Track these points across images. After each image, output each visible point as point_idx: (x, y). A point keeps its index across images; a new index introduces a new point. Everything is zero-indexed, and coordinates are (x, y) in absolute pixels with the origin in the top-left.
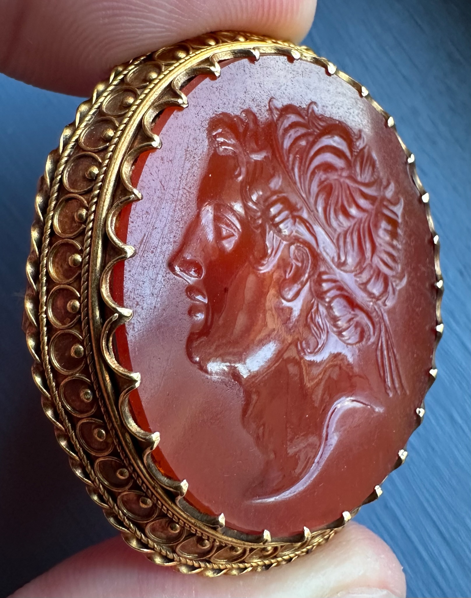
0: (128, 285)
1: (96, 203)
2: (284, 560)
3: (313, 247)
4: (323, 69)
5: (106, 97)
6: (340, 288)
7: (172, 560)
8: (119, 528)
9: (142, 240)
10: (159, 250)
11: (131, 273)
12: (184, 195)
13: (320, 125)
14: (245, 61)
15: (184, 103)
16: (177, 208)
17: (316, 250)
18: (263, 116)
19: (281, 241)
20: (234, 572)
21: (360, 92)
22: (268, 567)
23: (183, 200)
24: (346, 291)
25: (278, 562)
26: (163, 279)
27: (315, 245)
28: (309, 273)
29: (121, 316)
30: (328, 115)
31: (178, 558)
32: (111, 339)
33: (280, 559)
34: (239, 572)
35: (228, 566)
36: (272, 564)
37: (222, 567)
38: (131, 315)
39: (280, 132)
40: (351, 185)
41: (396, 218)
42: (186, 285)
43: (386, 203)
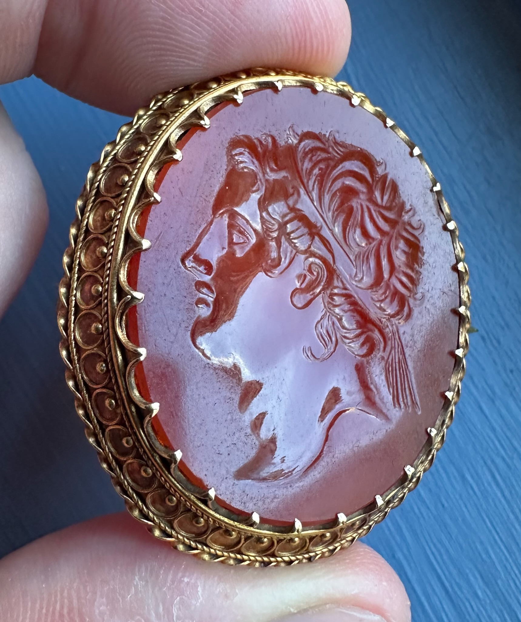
0: (142, 272)
1: (123, 204)
2: (284, 561)
3: (329, 263)
4: (348, 101)
5: (145, 120)
6: (354, 303)
7: (170, 536)
8: (124, 497)
9: (158, 237)
10: (172, 246)
11: (146, 263)
12: (201, 203)
13: (340, 150)
14: (269, 91)
15: (205, 124)
16: (193, 213)
17: (333, 265)
19: (296, 254)
20: (232, 562)
21: (385, 123)
22: (266, 564)
23: (199, 206)
24: (360, 306)
25: (277, 561)
26: (175, 271)
27: (331, 262)
28: (324, 286)
29: (133, 298)
30: (349, 142)
31: (176, 535)
32: (124, 317)
33: (279, 559)
34: (237, 562)
35: (226, 554)
36: (271, 562)
37: (219, 553)
38: (142, 298)
39: (300, 155)
40: (372, 208)
41: (418, 243)
42: (196, 280)
43: (408, 228)
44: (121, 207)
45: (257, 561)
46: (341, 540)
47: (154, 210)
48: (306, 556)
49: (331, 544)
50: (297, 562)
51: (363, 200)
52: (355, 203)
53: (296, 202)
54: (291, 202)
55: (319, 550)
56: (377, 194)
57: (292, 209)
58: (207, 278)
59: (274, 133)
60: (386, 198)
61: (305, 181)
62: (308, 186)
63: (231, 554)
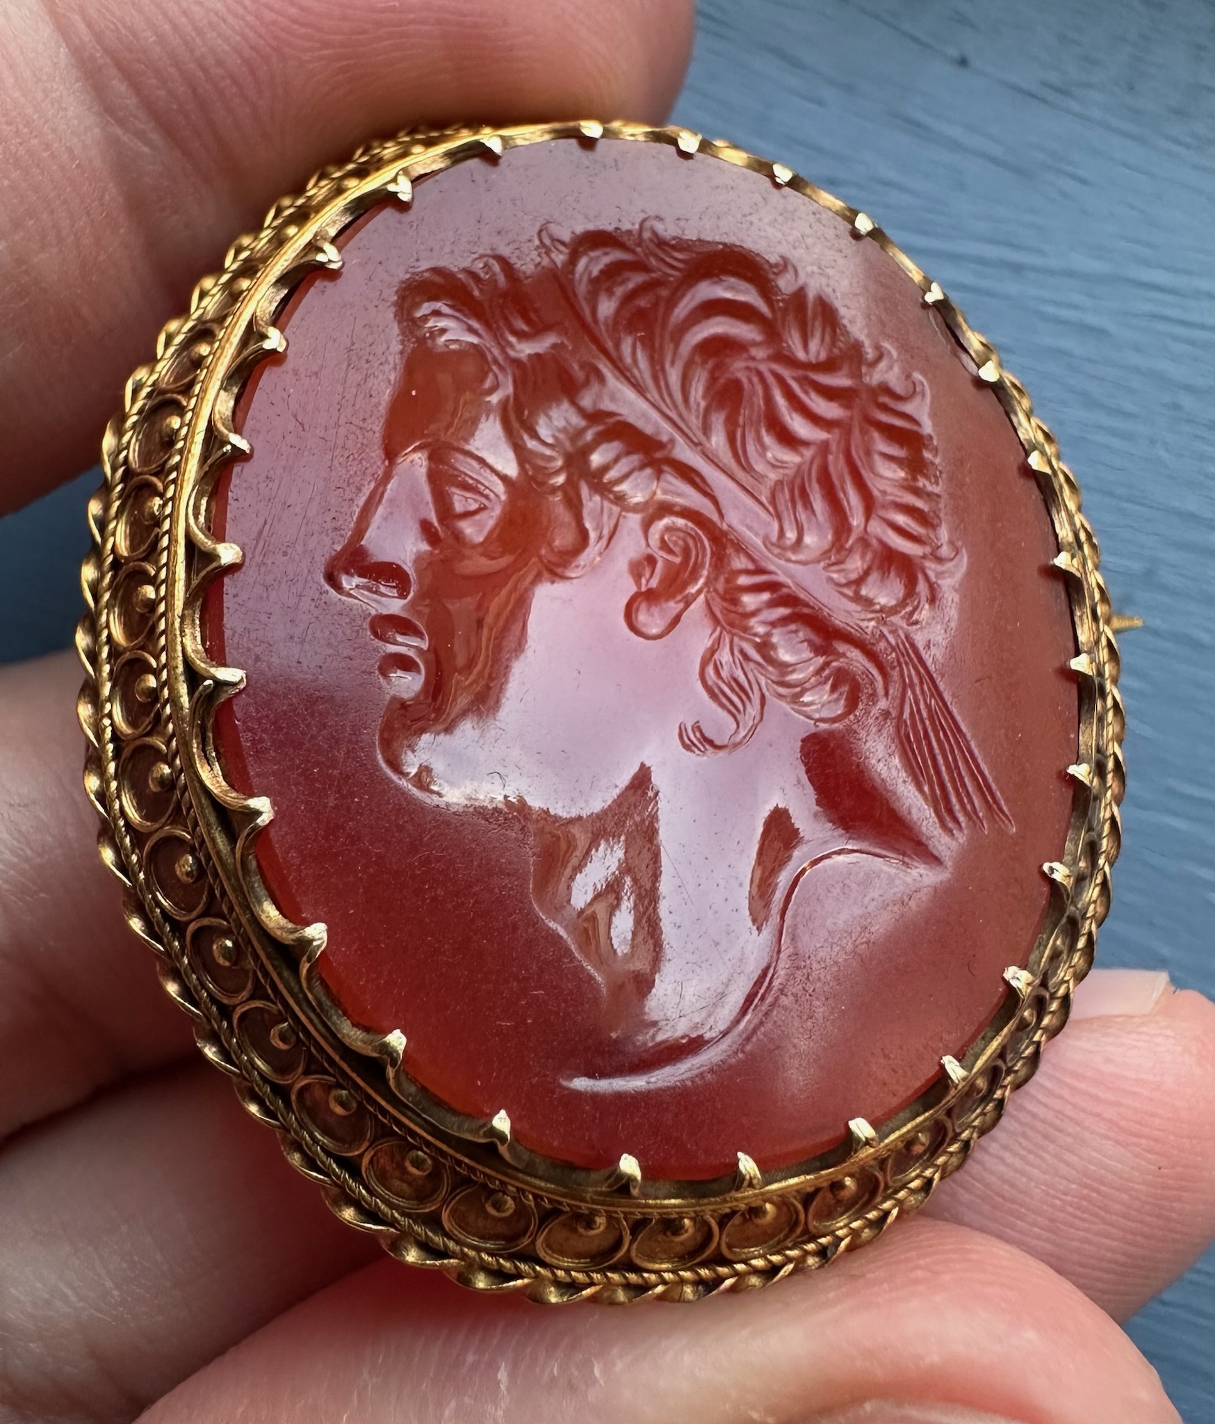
0: (232, 621)
1: (175, 481)
2: (756, 1271)
3: (710, 521)
4: (672, 149)
6: (789, 600)
9: (260, 533)
10: (300, 549)
11: (239, 599)
12: (351, 436)
13: (676, 259)
14: (474, 163)
15: (330, 261)
16: (336, 463)
17: (719, 524)
18: (528, 262)
19: (620, 515)
20: (621, 1296)
21: (772, 176)
22: (709, 1285)
23: (349, 444)
24: (807, 605)
25: (736, 1274)
26: (313, 605)
27: (715, 517)
28: (708, 578)
29: (220, 684)
30: (691, 235)
31: (457, 1248)
32: (210, 735)
33: (740, 1267)
34: (633, 1294)
35: (597, 1277)
36: (721, 1280)
37: (580, 1277)
38: (242, 680)
39: (582, 289)
41: (915, 428)
42: (370, 614)
43: (885, 399)
44: (172, 487)
45: (683, 1281)
46: (897, 1192)
47: (239, 476)
48: (811, 1247)
49: (869, 1204)
50: (790, 1267)
51: (763, 360)
52: (740, 372)
53: (599, 396)
54: (587, 401)
55: (842, 1226)
56: (793, 341)
57: (594, 417)
58: (400, 606)
59: (505, 251)
60: (814, 345)
61: (609, 345)
62: (621, 359)
63: (609, 1274)
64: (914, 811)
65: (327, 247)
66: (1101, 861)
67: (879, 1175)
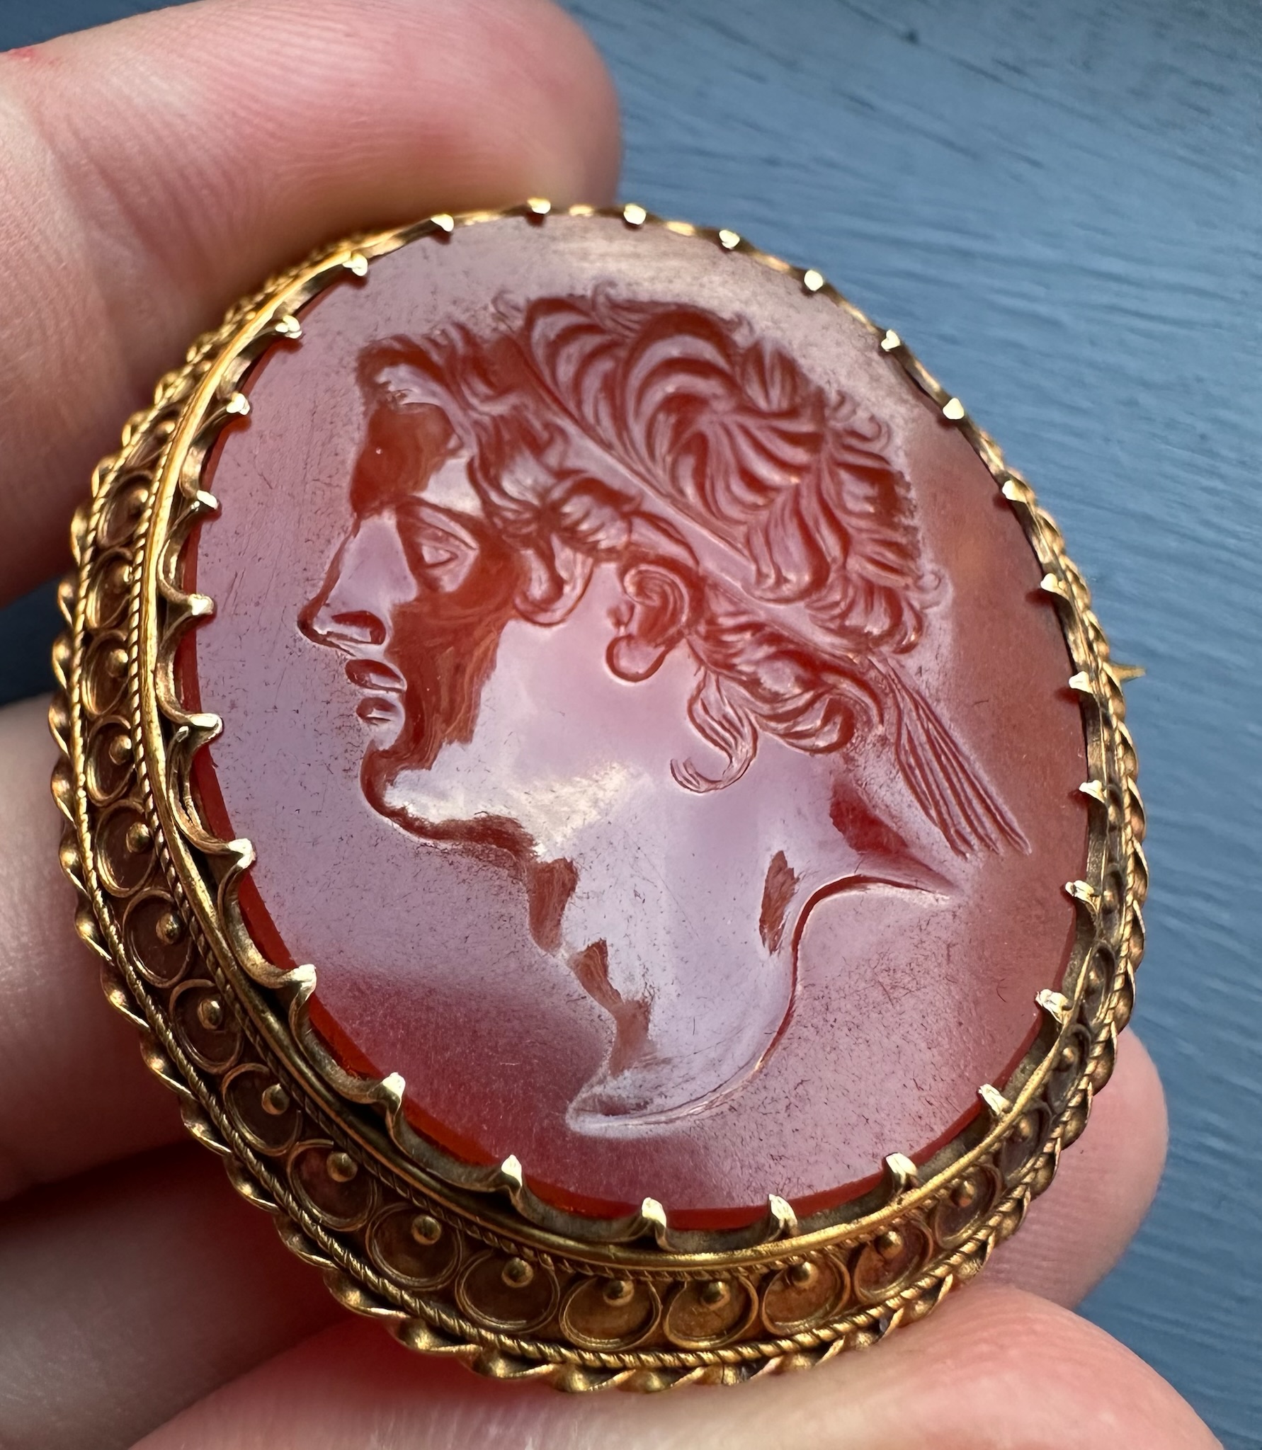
1: (143, 547)
3: (686, 566)
6: (775, 639)
8: (311, 1260)
9: (231, 586)
10: (271, 598)
11: (211, 649)
12: (319, 492)
13: (630, 321)
14: (426, 242)
15: (290, 332)
16: (304, 517)
17: (695, 569)
18: (485, 328)
19: (594, 565)
20: (655, 1381)
21: (719, 242)
23: (317, 499)
24: (791, 642)
25: (782, 1352)
26: (288, 652)
27: (690, 562)
28: (689, 621)
29: (195, 730)
30: (644, 296)
31: (473, 1331)
32: (187, 784)
33: (786, 1344)
34: (669, 1379)
35: (628, 1359)
36: (765, 1359)
37: (611, 1360)
38: (216, 725)
39: (540, 353)
40: (751, 423)
41: (886, 467)
42: (345, 659)
43: (854, 442)
44: (141, 553)
45: (724, 1363)
46: (948, 1257)
47: (209, 532)
48: (861, 1319)
49: (919, 1269)
50: (839, 1344)
51: (725, 413)
52: (704, 423)
53: (564, 455)
54: (552, 458)
55: (894, 1294)
56: (754, 391)
57: (561, 474)
58: (376, 652)
59: (463, 318)
60: (775, 393)
61: (572, 406)
62: (583, 417)
63: (643, 1357)
64: (923, 835)
65: (288, 318)
66: (1129, 898)
67: (927, 1231)
